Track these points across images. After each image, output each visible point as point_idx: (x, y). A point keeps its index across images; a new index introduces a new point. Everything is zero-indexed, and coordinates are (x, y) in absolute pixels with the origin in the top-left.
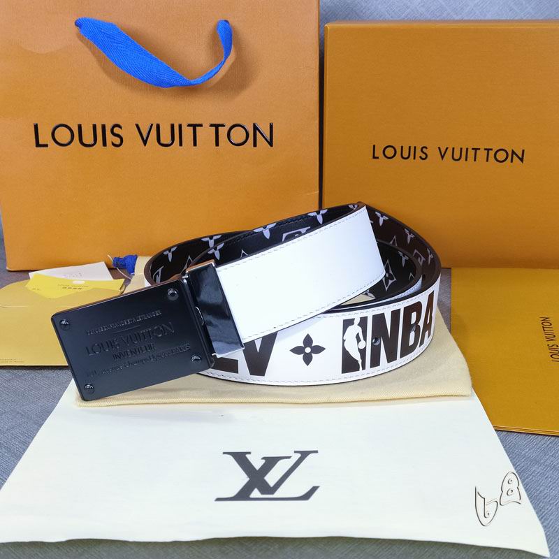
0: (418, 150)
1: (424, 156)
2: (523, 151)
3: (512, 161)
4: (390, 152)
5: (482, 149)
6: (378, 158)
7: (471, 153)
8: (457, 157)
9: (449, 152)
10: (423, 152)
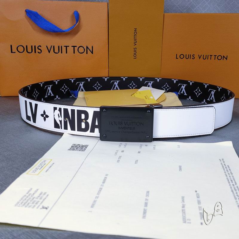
0: (192, 56)
1: (193, 58)
2: (227, 56)
3: (223, 60)
4: (182, 56)
5: (213, 55)
6: (178, 58)
7: (209, 57)
8: (204, 58)
9: (202, 57)
10: (193, 57)
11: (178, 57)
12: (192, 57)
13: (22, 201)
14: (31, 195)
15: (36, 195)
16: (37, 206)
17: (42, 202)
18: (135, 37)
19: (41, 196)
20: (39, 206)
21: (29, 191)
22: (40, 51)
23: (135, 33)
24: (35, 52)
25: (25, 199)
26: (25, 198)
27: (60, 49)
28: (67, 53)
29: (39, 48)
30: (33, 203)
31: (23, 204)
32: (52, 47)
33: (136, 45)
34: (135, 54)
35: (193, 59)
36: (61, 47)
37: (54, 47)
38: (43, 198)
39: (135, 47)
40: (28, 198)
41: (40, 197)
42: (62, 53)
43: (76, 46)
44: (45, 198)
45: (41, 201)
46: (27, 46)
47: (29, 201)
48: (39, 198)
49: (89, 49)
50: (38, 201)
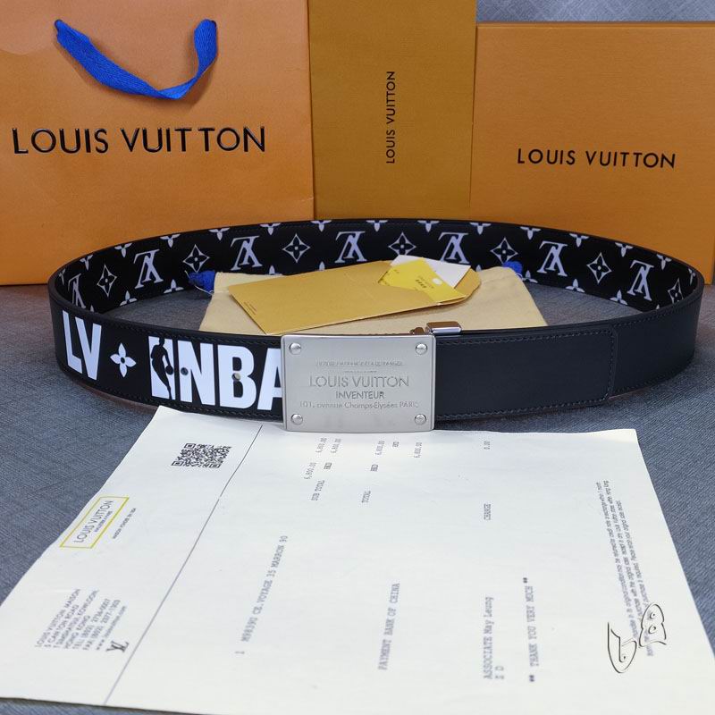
11: (524, 158)
12: (566, 157)
13: (54, 629)
14: (77, 611)
15: (92, 610)
16: (97, 641)
17: (110, 630)
18: (390, 98)
19: (105, 611)
20: (103, 641)
21: (73, 597)
22: (102, 147)
23: (391, 86)
24: (88, 150)
25: (64, 623)
26: (63, 619)
27: (164, 138)
28: (184, 149)
29: (101, 135)
30: (85, 634)
31: (59, 637)
32: (141, 133)
33: (392, 121)
34: (390, 149)
35: (571, 164)
36: (168, 131)
37: (145, 132)
38: (112, 618)
39: (391, 127)
40: (70, 621)
41: (103, 615)
42: (169, 149)
43: (212, 130)
44: (118, 618)
45: (108, 625)
46: (62, 133)
47: (74, 630)
48: (101, 618)
49: (251, 136)
50: (100, 629)
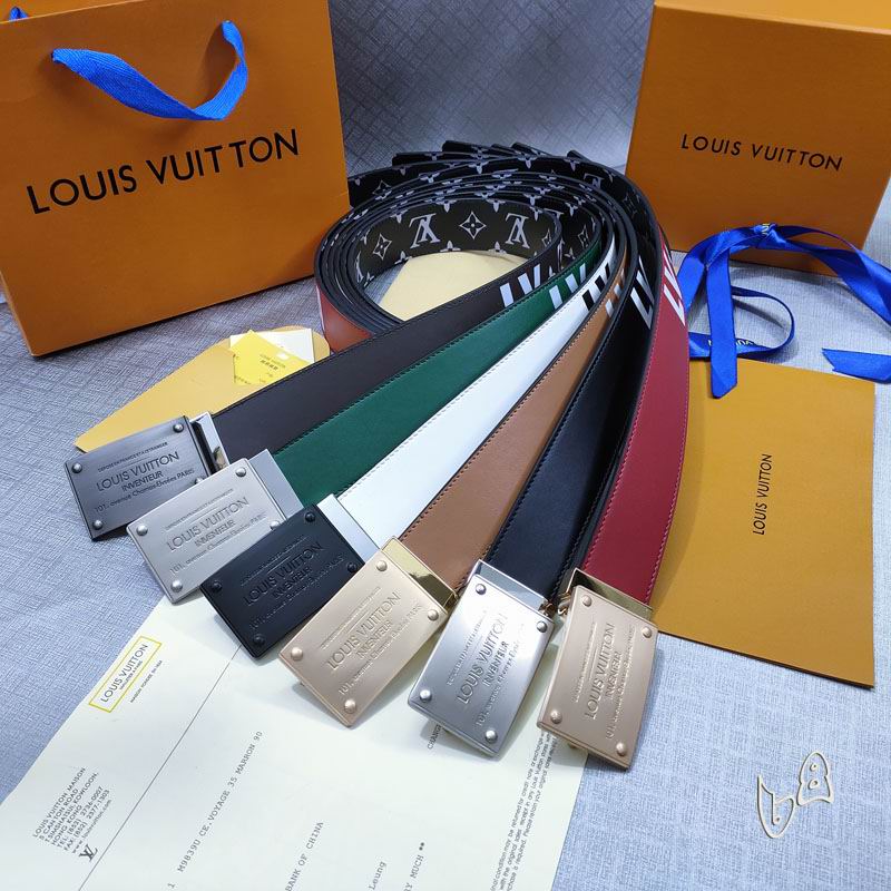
11: (689, 143)
12: (731, 148)
35: (736, 154)
